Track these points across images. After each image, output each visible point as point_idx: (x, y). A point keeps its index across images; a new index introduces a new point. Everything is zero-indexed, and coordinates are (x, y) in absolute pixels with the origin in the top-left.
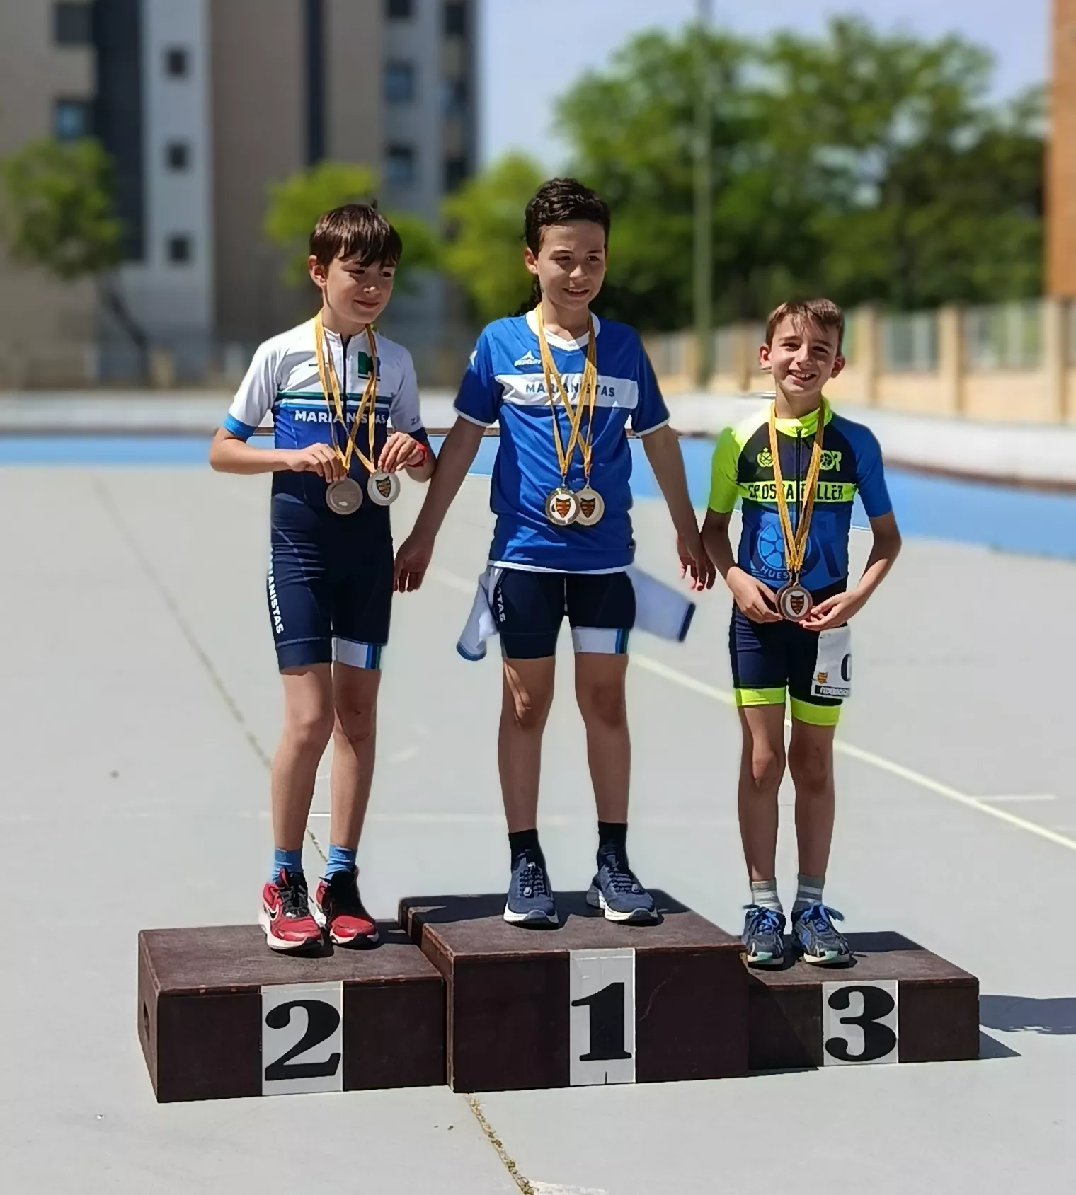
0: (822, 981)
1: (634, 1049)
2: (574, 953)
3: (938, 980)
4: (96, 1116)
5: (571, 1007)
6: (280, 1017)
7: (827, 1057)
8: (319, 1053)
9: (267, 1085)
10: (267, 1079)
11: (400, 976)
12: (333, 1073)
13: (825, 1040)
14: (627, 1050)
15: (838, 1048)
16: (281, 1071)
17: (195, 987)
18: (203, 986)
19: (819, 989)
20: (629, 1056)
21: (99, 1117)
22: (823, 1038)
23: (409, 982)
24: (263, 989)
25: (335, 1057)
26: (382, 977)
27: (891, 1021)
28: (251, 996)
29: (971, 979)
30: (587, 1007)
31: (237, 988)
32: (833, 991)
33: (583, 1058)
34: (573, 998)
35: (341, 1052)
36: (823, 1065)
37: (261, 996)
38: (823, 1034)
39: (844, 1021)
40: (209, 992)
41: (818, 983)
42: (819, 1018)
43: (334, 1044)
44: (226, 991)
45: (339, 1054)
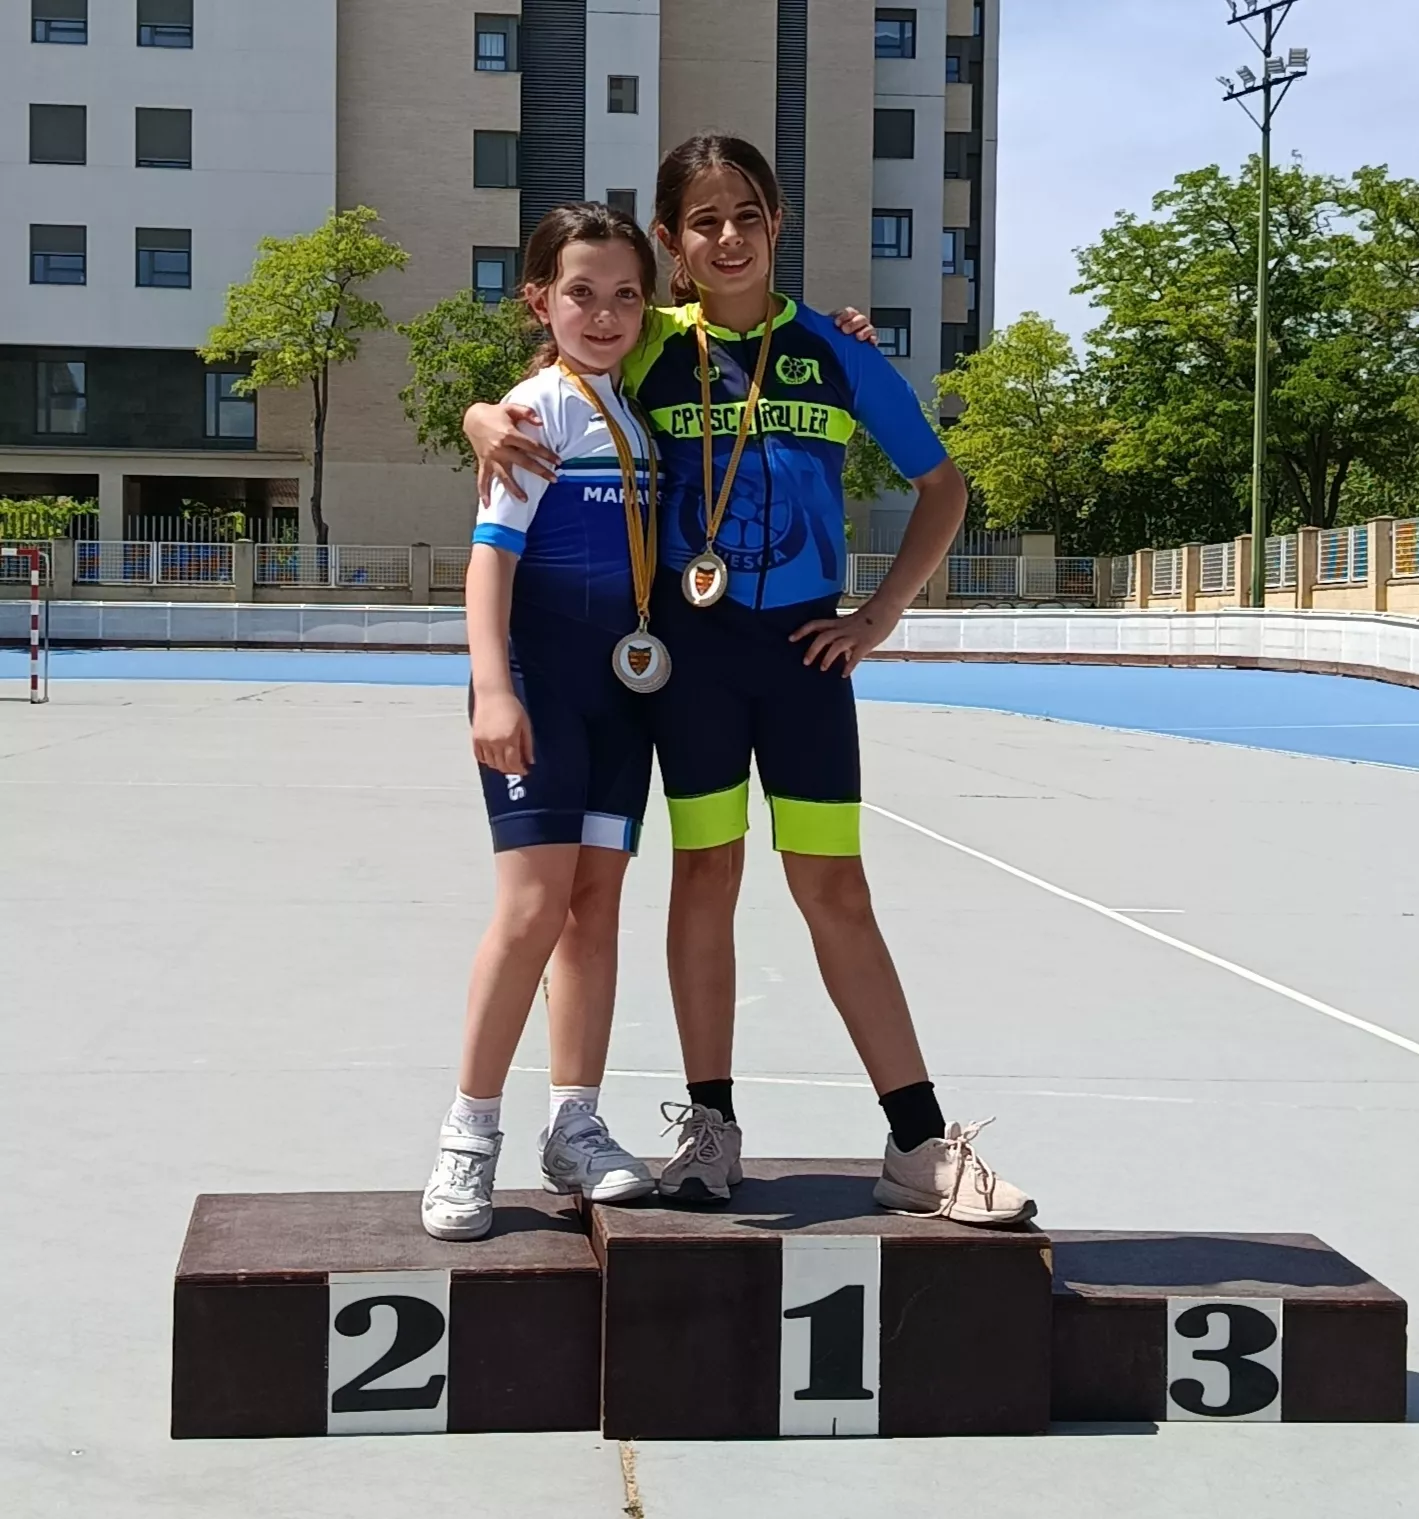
0: (1166, 1295)
1: (879, 1386)
2: (788, 1240)
3: (1344, 1302)
4: (70, 1452)
5: (783, 1319)
6: (356, 1320)
7: (1173, 1407)
8: (412, 1375)
9: (335, 1420)
10: (334, 1411)
11: (537, 1266)
12: (433, 1405)
13: (1170, 1382)
14: (866, 1385)
15: (1190, 1395)
16: (355, 1397)
17: (231, 1272)
18: (243, 1271)
19: (1162, 1305)
20: (869, 1395)
21: (74, 1453)
22: (1166, 1379)
23: (551, 1275)
24: (332, 1278)
25: (436, 1382)
26: (510, 1267)
27: (1271, 1358)
28: (315, 1286)
29: (1397, 1302)
30: (807, 1320)
31: (294, 1275)
32: (1183, 1310)
33: (800, 1395)
34: (786, 1306)
35: (445, 1372)
36: (1165, 1420)
37: (328, 1288)
38: (1166, 1374)
39: (1199, 1355)
40: (251, 1279)
41: (1162, 1297)
42: (1161, 1349)
43: (435, 1361)
44: (276, 1279)
45: (443, 1377)
